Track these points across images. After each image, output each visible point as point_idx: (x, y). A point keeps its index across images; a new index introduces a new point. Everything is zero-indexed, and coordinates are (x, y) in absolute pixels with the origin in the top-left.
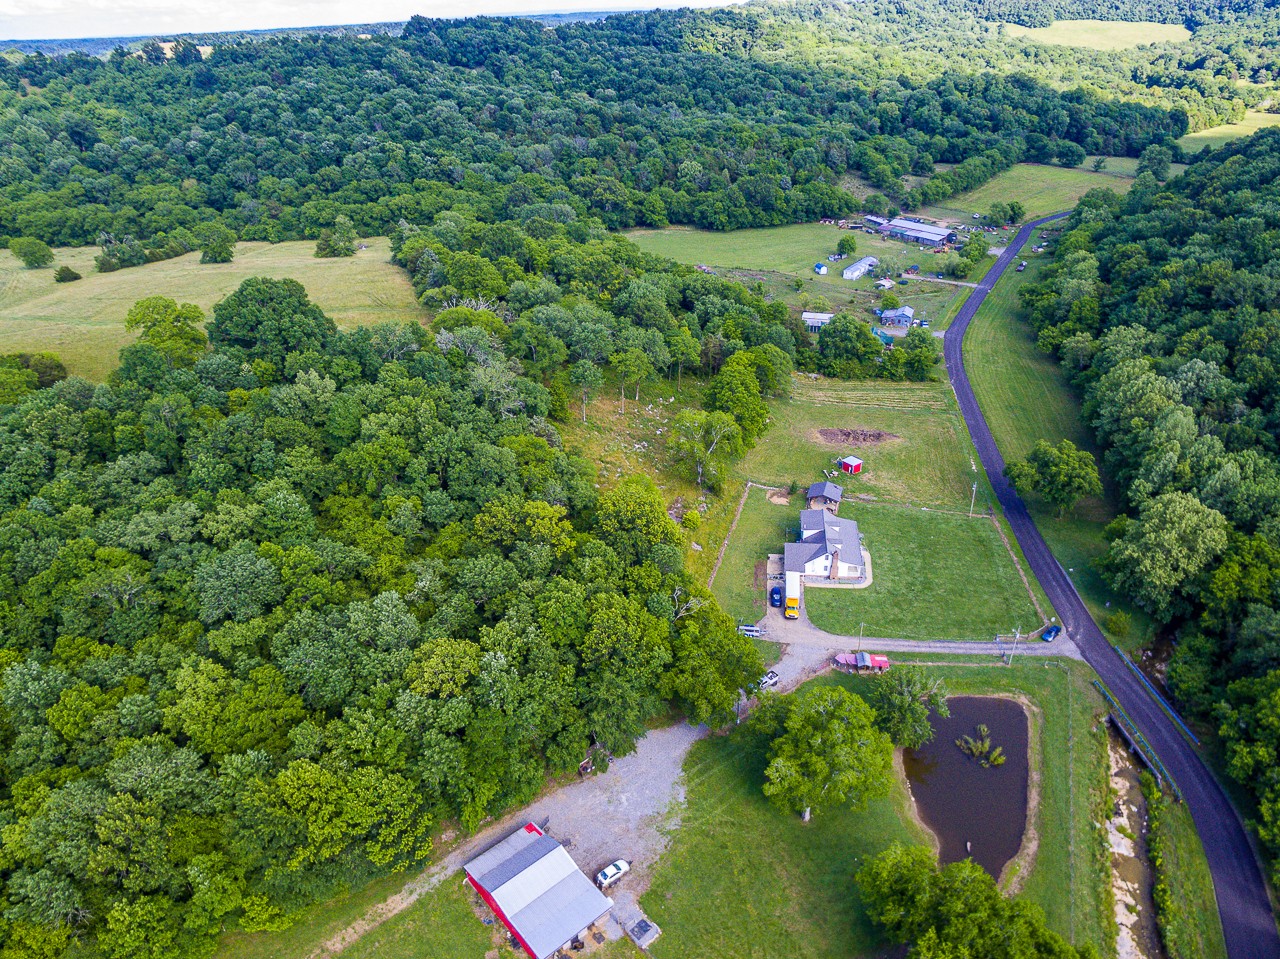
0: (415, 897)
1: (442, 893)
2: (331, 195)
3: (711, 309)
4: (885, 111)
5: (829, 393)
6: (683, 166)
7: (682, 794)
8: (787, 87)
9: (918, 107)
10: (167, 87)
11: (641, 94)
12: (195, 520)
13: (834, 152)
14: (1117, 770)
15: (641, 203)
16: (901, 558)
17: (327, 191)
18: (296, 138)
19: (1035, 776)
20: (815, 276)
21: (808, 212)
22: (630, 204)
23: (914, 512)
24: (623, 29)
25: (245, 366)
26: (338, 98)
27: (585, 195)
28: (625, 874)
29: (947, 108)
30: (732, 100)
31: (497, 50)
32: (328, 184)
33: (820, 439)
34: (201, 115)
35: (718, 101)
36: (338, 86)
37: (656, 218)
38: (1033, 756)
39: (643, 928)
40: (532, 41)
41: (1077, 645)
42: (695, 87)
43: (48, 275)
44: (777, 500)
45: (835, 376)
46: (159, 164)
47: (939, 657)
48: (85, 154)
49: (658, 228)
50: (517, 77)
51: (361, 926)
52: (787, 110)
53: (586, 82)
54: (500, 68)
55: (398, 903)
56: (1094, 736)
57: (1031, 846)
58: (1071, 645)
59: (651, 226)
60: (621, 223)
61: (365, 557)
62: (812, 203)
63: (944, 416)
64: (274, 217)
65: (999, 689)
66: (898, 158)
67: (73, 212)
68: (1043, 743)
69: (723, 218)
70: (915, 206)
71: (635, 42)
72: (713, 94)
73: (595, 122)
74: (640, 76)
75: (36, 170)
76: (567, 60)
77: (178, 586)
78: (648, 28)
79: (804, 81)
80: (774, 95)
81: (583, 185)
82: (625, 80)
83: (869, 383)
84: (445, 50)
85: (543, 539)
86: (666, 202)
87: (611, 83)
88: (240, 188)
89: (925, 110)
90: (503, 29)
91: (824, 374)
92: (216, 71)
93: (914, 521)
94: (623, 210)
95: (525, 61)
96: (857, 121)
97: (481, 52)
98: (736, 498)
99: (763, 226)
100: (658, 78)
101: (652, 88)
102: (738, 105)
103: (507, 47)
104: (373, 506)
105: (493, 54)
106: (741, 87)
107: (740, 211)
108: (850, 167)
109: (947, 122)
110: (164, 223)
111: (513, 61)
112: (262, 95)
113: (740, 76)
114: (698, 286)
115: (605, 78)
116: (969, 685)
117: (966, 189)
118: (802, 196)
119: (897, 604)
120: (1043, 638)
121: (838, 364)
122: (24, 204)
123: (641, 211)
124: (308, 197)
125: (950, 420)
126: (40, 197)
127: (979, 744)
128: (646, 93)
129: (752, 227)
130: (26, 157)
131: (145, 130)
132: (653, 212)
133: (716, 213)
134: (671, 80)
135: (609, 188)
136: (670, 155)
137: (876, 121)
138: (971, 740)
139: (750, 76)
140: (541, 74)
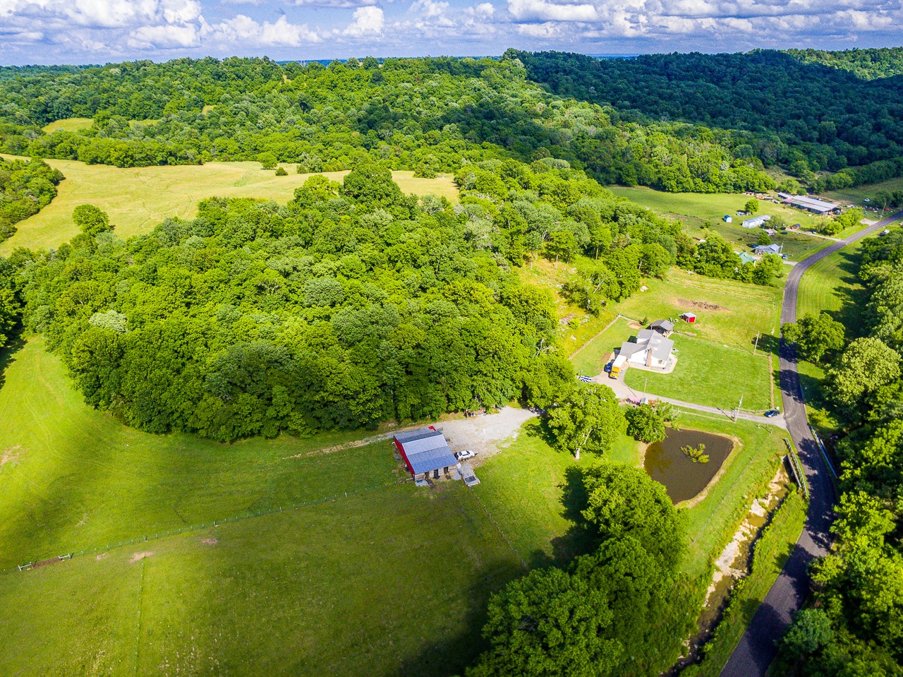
0: (368, 443)
1: (382, 445)
2: (433, 147)
3: (628, 221)
4: (824, 127)
5: (696, 282)
6: (656, 149)
7: (515, 435)
8: (754, 108)
9: (853, 126)
10: (356, 82)
11: (646, 106)
12: (311, 264)
13: (767, 149)
14: (777, 481)
15: (621, 169)
16: (696, 365)
17: (430, 144)
18: (419, 113)
19: (722, 471)
20: (722, 223)
21: (735, 186)
22: (613, 169)
23: (718, 345)
24: (649, 65)
25: (353, 206)
26: (449, 92)
27: (585, 160)
28: (471, 457)
29: (878, 128)
30: (710, 114)
31: (557, 72)
32: (432, 141)
33: (677, 303)
34: (370, 98)
35: (700, 114)
36: (452, 86)
37: (629, 179)
38: (726, 463)
39: (472, 479)
40: (582, 67)
41: (787, 422)
42: (686, 103)
43: (272, 173)
44: (633, 327)
45: (704, 274)
46: (342, 122)
47: (694, 411)
48: (305, 115)
49: (629, 186)
50: (567, 90)
51: (340, 447)
52: (748, 123)
53: (612, 96)
54: (557, 83)
55: (359, 443)
56: (771, 463)
57: (701, 497)
58: (784, 422)
59: (625, 184)
60: (606, 180)
61: (386, 294)
62: (739, 180)
63: (768, 305)
64: (397, 156)
65: (723, 431)
66: (819, 158)
67: (292, 145)
68: (736, 459)
69: (673, 183)
70: (819, 190)
71: (655, 72)
72: (697, 109)
73: (606, 119)
74: (649, 94)
75: (279, 122)
76: (603, 81)
77: (296, 289)
78: (666, 64)
79: (769, 104)
80: (741, 112)
81: (584, 154)
82: (638, 96)
83: (726, 281)
84: (525, 70)
85: (477, 302)
86: (637, 170)
87: (629, 98)
88: (382, 139)
89: (858, 129)
90: (565, 60)
91: (697, 273)
92: (384, 74)
93: (716, 351)
94: (608, 172)
95: (574, 80)
96: (801, 133)
97: (547, 73)
98: (608, 321)
99: (701, 192)
100: (661, 96)
101: (656, 102)
102: (713, 117)
103: (565, 71)
104: (397, 274)
105: (554, 74)
106: (719, 106)
107: (685, 180)
108: (778, 160)
109: (874, 137)
110: (337, 153)
111: (567, 80)
112: (406, 88)
113: (722, 99)
114: (625, 208)
115: (625, 94)
116: (705, 426)
117: (865, 183)
118: (733, 175)
119: (682, 385)
120: (766, 415)
121: (708, 267)
122: (269, 138)
123: (620, 174)
124: (419, 146)
125: (770, 307)
126: (278, 135)
127: (695, 451)
128: (650, 105)
129: (693, 191)
130: (276, 115)
131: (337, 104)
132: (628, 176)
133: (668, 179)
134: (671, 97)
135: (600, 157)
136: (649, 143)
137: (816, 134)
138: (690, 448)
139: (728, 99)
140: (583, 88)
